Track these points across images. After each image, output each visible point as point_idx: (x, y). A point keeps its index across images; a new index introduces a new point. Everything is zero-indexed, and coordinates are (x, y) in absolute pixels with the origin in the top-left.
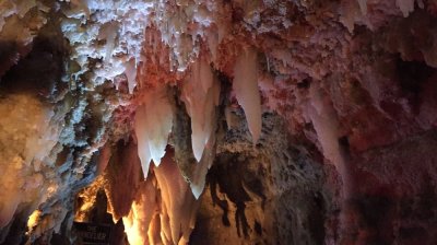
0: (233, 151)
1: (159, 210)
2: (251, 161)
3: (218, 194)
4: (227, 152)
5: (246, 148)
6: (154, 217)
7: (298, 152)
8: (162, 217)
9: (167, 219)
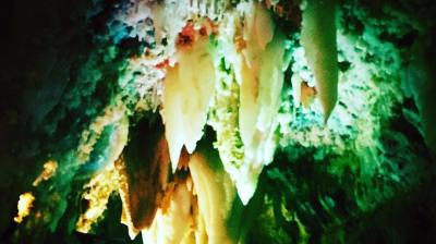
0: (306, 145)
1: (194, 226)
2: (332, 160)
3: (284, 211)
4: (298, 145)
5: (327, 141)
6: (187, 235)
7: (395, 143)
8: (198, 235)
9: (206, 238)
